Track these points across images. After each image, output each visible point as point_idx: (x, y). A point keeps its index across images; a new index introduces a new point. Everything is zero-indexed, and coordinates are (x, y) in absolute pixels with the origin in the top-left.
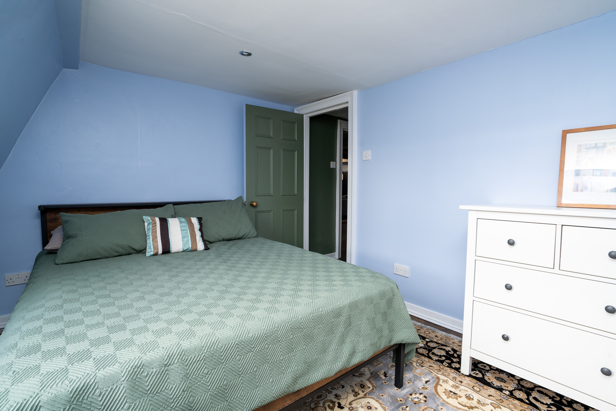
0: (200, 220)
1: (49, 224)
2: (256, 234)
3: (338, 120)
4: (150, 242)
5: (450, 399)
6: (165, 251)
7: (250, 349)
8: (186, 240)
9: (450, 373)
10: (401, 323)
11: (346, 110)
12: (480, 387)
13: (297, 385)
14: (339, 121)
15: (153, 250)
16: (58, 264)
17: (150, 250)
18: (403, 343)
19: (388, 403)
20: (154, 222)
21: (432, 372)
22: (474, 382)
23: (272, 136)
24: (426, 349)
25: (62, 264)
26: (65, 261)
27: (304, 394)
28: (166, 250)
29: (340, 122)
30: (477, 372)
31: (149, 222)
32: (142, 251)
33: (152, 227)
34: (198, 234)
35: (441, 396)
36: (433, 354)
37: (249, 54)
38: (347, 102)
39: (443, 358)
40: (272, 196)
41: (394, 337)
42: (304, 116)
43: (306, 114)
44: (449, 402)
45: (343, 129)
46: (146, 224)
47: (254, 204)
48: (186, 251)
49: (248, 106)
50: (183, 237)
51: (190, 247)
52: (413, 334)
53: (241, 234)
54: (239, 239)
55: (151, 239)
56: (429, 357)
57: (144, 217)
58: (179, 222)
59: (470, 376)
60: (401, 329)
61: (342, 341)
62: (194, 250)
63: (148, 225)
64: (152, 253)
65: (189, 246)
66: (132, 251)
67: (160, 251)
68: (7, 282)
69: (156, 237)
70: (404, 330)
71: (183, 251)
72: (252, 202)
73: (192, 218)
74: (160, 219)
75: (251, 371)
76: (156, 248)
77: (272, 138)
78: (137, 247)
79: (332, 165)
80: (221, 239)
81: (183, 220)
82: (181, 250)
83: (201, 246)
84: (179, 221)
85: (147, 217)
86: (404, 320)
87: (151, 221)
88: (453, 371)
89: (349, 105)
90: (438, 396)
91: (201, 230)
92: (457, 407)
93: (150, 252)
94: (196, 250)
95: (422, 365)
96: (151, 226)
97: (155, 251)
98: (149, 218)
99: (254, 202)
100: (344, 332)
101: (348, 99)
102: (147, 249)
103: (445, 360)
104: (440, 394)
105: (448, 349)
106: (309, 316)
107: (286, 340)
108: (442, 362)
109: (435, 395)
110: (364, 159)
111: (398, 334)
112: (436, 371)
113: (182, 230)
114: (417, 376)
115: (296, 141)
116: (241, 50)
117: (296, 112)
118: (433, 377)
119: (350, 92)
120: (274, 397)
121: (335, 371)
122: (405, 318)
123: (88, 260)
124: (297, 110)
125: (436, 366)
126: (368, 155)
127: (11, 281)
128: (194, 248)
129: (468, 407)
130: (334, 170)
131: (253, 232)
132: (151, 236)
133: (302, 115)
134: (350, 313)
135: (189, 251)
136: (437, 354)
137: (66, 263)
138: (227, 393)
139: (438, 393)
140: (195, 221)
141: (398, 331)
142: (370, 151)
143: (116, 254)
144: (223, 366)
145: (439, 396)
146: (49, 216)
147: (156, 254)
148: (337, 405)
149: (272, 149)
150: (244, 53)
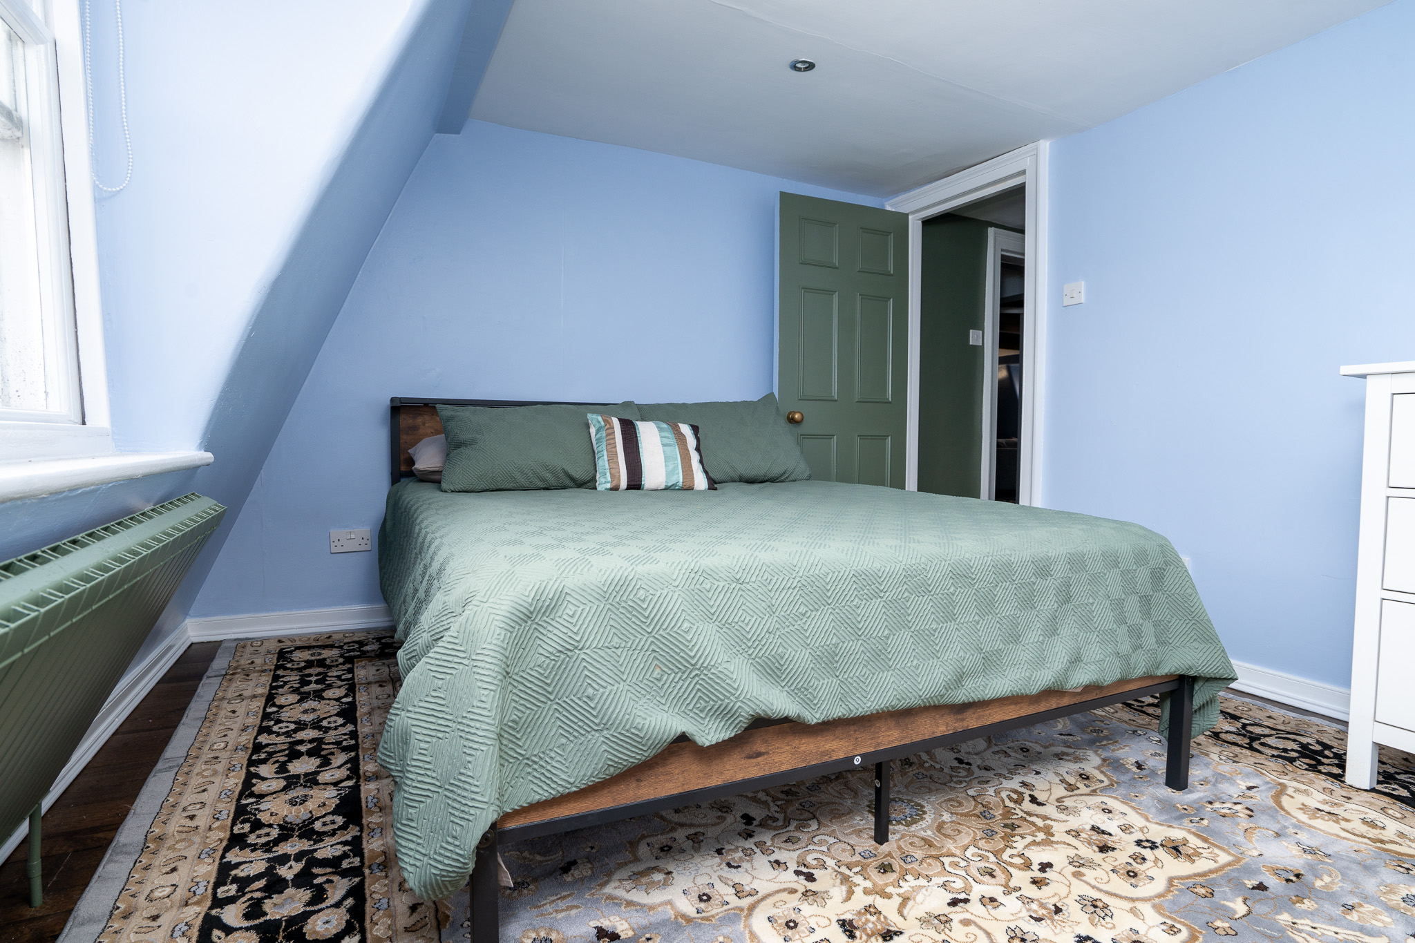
0: (695, 429)
1: (404, 438)
2: (808, 472)
3: (989, 229)
4: (603, 463)
5: (1319, 821)
6: (633, 483)
7: (877, 591)
8: (671, 467)
9: (1315, 780)
10: (1186, 629)
11: (1019, 191)
12: (1404, 812)
13: (963, 691)
14: (991, 231)
15: (609, 479)
16: (446, 492)
17: (603, 480)
18: (1191, 673)
19: (1154, 810)
20: (610, 424)
21: (1261, 773)
22: (1387, 801)
23: (837, 265)
24: (1244, 736)
25: (452, 491)
26: (458, 487)
27: (972, 721)
28: (635, 483)
29: (995, 233)
30: (1396, 787)
31: (598, 425)
32: (588, 483)
33: (607, 435)
34: (695, 457)
35: (1292, 813)
36: (1263, 744)
37: (810, 66)
38: (1023, 172)
39: (1294, 755)
40: (836, 401)
41: (1167, 658)
42: (910, 217)
43: (914, 212)
44: (1314, 825)
45: (1002, 250)
46: (593, 430)
47: (796, 416)
48: (672, 488)
49: (785, 197)
50: (667, 459)
51: (681, 480)
52: (1216, 655)
53: (776, 471)
54: (773, 480)
55: (606, 458)
56: (1251, 748)
57: (589, 416)
58: (656, 429)
59: (1373, 790)
60: (1185, 642)
61: (1052, 630)
62: (688, 488)
63: (598, 431)
64: (609, 486)
65: (679, 478)
66: (568, 482)
67: (624, 483)
68: (333, 545)
69: (616, 454)
70: (1193, 644)
71: (667, 488)
72: (790, 413)
73: (680, 425)
74: (620, 420)
75: (879, 635)
76: (615, 476)
77: (837, 268)
78: (579, 473)
79: (974, 337)
80: (735, 476)
81: (665, 426)
82: (663, 487)
83: (701, 482)
84: (658, 427)
85: (594, 416)
86: (1193, 622)
87: (603, 423)
88: (1322, 777)
89: (1028, 180)
90: (1283, 813)
91: (698, 449)
92: (1338, 836)
93: (604, 483)
94: (693, 489)
95: (1236, 759)
96: (604, 434)
97: (615, 483)
98: (600, 418)
99: (795, 413)
100: (1056, 611)
101: (1026, 164)
102: (597, 478)
103: (1298, 758)
104: (1289, 810)
105: (1304, 740)
106: (986, 558)
107: (943, 594)
108: (1291, 760)
109: (1276, 810)
110: (1067, 301)
111: (1177, 652)
112: (1275, 773)
113: (664, 445)
114: (1225, 776)
115: (891, 275)
116: (794, 58)
117: (888, 208)
118: (1268, 783)
119: (1031, 145)
120: (920, 697)
121: (1039, 683)
122: (1196, 618)
123: (493, 491)
124: (892, 206)
125: (1274, 765)
126: (1079, 291)
127: (339, 544)
128: (688, 484)
129: (1368, 838)
130: (978, 351)
131: (802, 468)
132: (605, 453)
133: (907, 215)
134: (1070, 575)
135: (678, 489)
136: (1274, 745)
137: (459, 492)
138: (837, 662)
139: (1283, 809)
140: (685, 429)
141: (1178, 645)
142: (1083, 283)
143: (541, 484)
144: (830, 610)
145: (1288, 813)
146: (405, 420)
147: (615, 489)
148: (1027, 799)
149: (837, 293)
150: (799, 65)
